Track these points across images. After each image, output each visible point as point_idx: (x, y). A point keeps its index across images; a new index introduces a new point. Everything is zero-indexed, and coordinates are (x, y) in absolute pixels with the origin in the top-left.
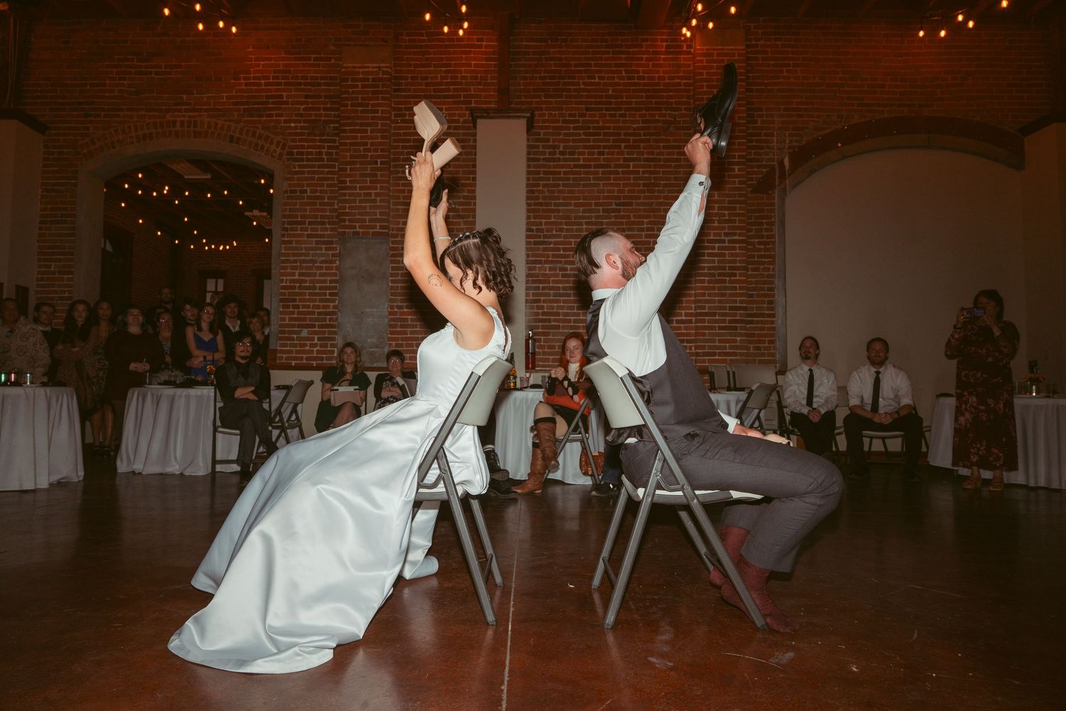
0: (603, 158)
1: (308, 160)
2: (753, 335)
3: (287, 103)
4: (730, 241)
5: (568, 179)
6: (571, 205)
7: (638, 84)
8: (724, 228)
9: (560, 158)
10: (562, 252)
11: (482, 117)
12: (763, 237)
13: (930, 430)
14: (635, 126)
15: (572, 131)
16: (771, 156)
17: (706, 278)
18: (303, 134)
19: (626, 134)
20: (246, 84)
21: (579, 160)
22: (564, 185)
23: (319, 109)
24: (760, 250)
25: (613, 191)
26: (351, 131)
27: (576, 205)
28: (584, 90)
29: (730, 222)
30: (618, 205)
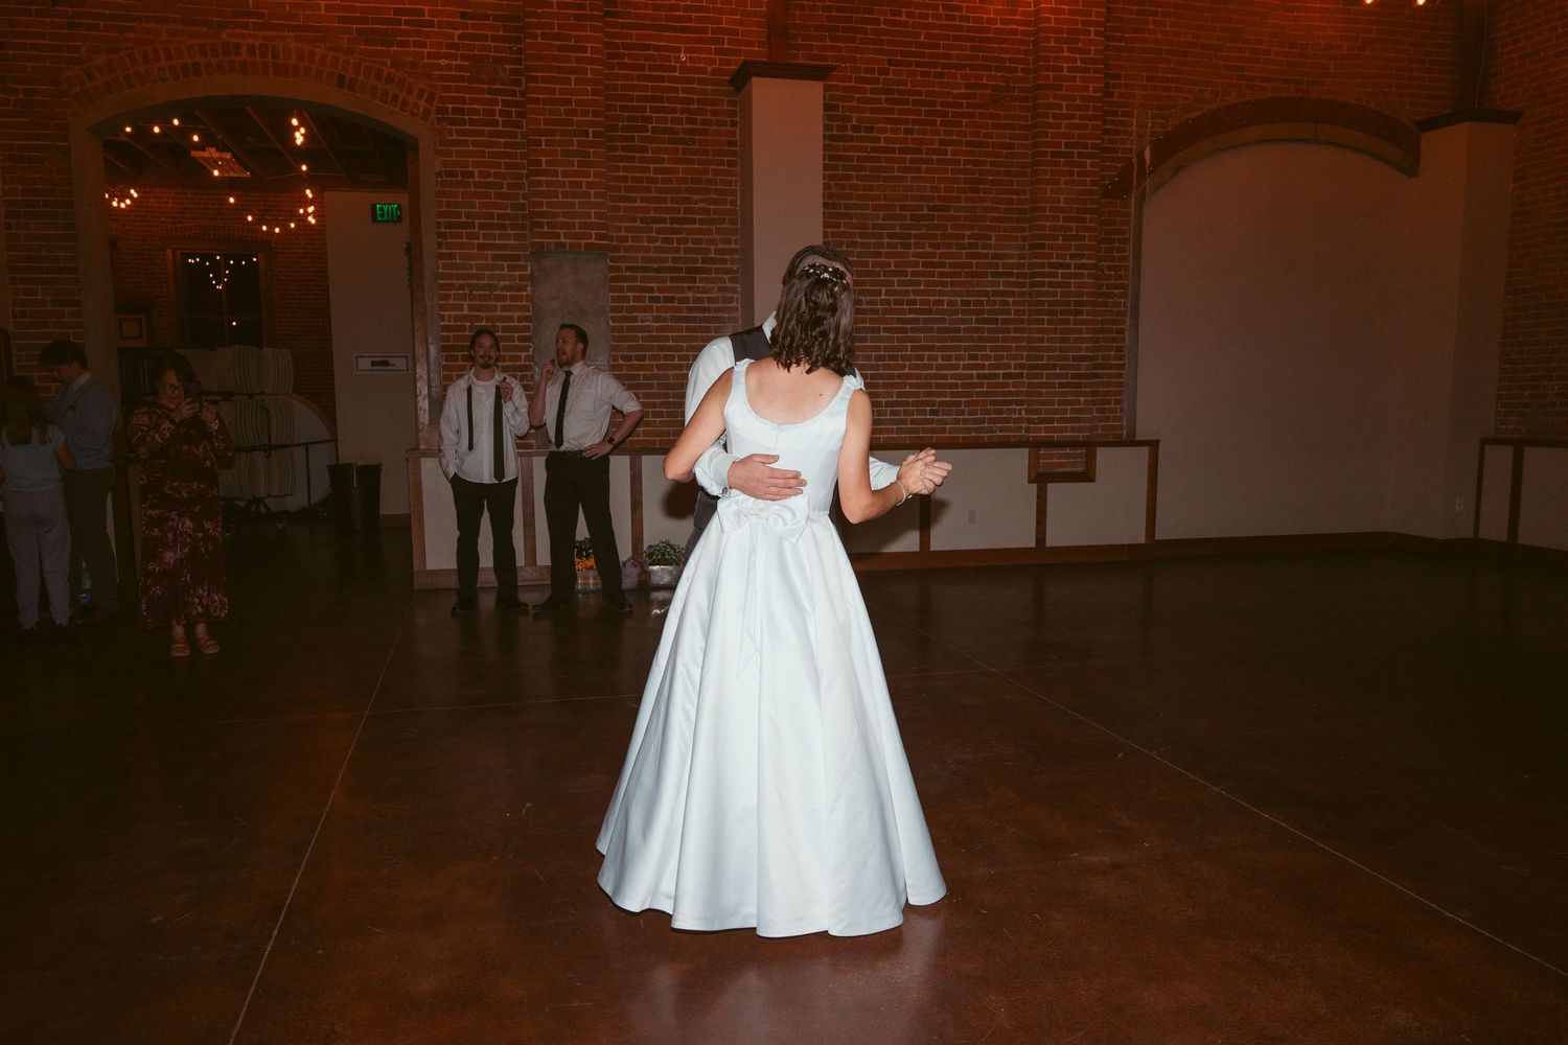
0: (912, 139)
2: (1098, 393)
4: (1077, 267)
5: (864, 169)
6: (867, 207)
8: (1070, 248)
9: (852, 137)
11: (759, 75)
12: (1113, 259)
14: (956, 92)
15: (868, 95)
16: (1128, 145)
17: (1046, 317)
19: (943, 104)
21: (878, 140)
22: (858, 178)
24: (1109, 277)
25: (925, 189)
27: (875, 208)
28: (887, 32)
29: (1078, 238)
30: (930, 209)
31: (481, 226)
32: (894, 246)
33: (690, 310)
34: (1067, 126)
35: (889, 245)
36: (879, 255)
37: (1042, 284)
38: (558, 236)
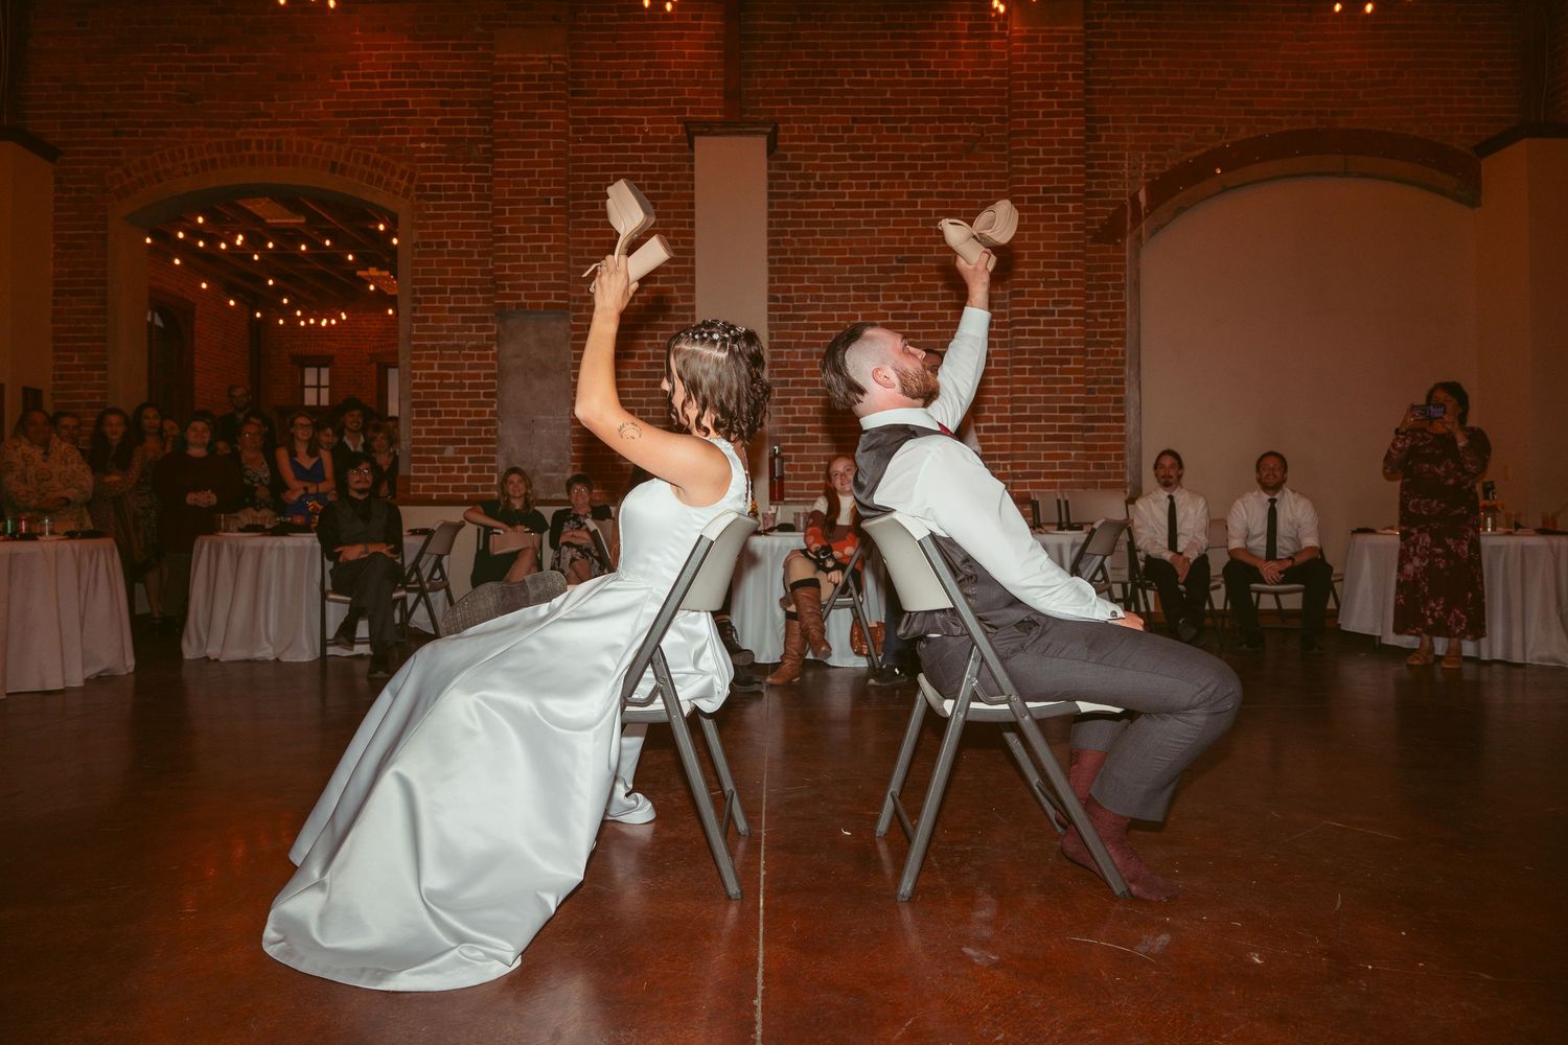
0: (879, 193)
1: (447, 198)
2: (1094, 448)
3: (413, 113)
4: (1061, 313)
5: (829, 224)
6: (831, 261)
7: (928, 83)
8: (1052, 294)
9: (815, 193)
10: (819, 331)
11: (702, 134)
12: (1107, 306)
13: (1342, 580)
14: (924, 144)
15: (832, 153)
16: (1120, 188)
17: (1028, 367)
18: (439, 159)
19: (911, 157)
20: (353, 86)
21: (843, 195)
22: (823, 233)
23: (462, 122)
24: (1103, 325)
25: (893, 241)
26: (510, 155)
27: (839, 261)
28: (850, 92)
29: (1060, 284)
30: (899, 261)
31: (453, 291)
32: (862, 298)
33: (650, 365)
34: (1044, 171)
35: (857, 298)
36: (845, 308)
37: (1023, 333)
38: (519, 297)
